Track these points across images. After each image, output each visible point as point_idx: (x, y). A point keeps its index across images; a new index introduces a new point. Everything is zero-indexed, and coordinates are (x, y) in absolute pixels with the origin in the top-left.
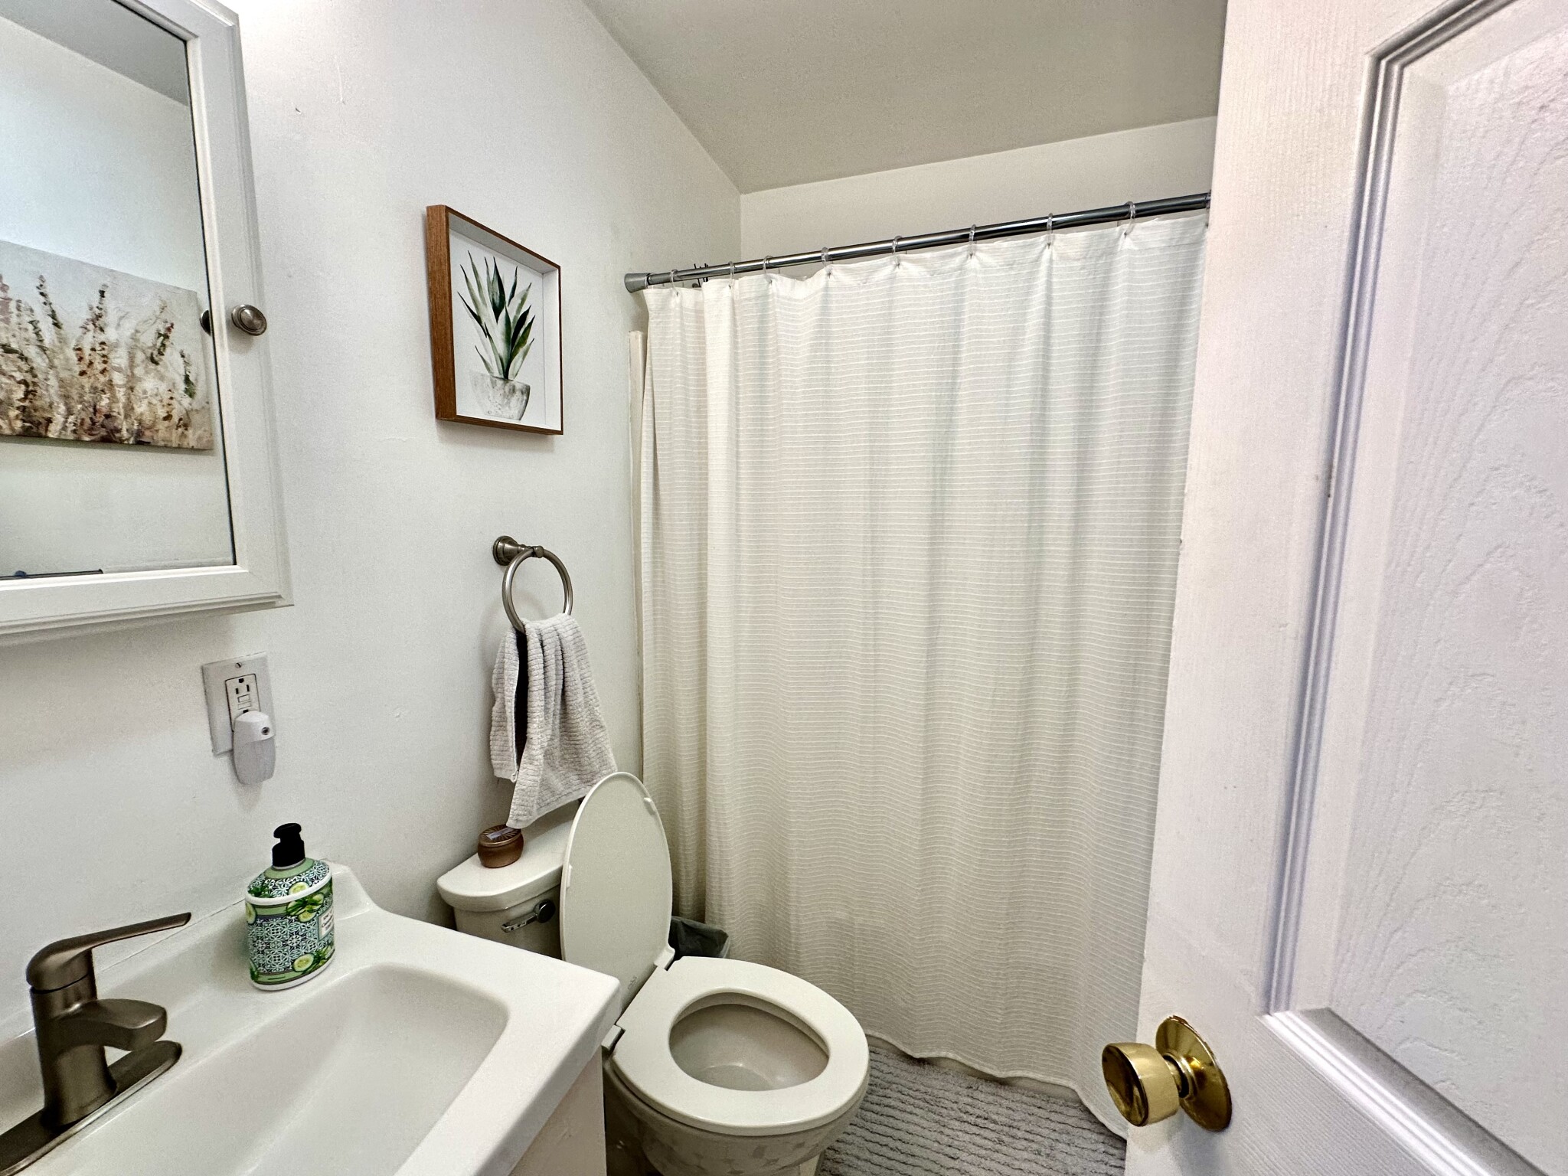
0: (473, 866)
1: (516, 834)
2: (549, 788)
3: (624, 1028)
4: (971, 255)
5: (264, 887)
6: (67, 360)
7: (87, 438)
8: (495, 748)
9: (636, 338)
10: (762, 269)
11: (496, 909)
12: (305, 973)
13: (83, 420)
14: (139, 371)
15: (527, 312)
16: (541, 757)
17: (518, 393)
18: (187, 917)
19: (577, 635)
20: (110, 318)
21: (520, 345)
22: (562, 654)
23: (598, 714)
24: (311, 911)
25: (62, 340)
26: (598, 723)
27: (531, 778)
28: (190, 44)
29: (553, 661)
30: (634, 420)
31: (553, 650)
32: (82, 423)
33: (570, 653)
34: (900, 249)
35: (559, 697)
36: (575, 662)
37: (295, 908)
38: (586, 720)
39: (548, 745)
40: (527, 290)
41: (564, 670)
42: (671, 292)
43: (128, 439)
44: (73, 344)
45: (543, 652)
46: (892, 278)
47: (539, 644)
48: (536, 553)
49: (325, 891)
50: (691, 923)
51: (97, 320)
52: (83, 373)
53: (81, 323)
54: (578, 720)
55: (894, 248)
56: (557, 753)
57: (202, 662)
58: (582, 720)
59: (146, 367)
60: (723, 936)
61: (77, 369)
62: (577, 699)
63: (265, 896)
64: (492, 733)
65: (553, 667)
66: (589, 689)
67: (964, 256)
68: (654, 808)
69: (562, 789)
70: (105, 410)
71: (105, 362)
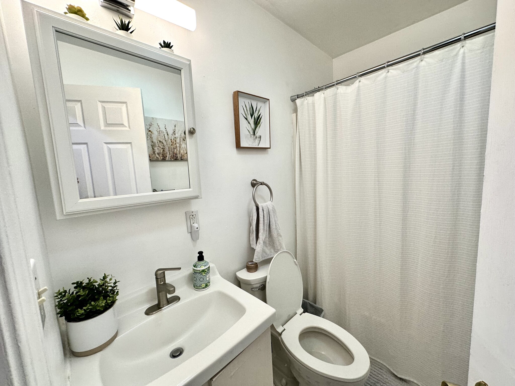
0: (245, 271)
1: (256, 264)
2: (265, 252)
3: (285, 329)
4: (422, 60)
5: (196, 265)
6: (169, 142)
7: (172, 160)
8: (251, 239)
9: (294, 115)
10: (334, 85)
11: (250, 284)
12: (204, 288)
13: (172, 155)
14: (181, 143)
15: (260, 115)
16: (262, 243)
17: (258, 138)
18: (180, 269)
19: (274, 208)
20: (176, 132)
21: (258, 124)
22: (269, 213)
23: (279, 232)
24: (205, 273)
25: (168, 138)
26: (280, 235)
27: (259, 248)
28: (181, 71)
29: (266, 215)
30: (293, 142)
31: (266, 212)
32: (172, 156)
33: (271, 213)
34: (388, 66)
35: (268, 226)
36: (273, 216)
37: (202, 271)
38: (276, 233)
39: (265, 240)
40: (260, 108)
41: (269, 218)
42: (304, 99)
43: (179, 159)
44: (170, 139)
45: (263, 212)
46: (386, 77)
47: (262, 210)
48: (262, 184)
49: (208, 269)
50: (312, 303)
51: (174, 133)
52: (172, 145)
53: (172, 134)
54: (274, 233)
55: (386, 66)
56: (267, 242)
57: (186, 211)
58: (275, 233)
59: (183, 142)
60: (322, 311)
61: (171, 144)
62: (273, 227)
63: (196, 267)
64: (250, 235)
65: (266, 217)
66: (277, 224)
67: (419, 61)
68: (297, 263)
69: (269, 253)
70: (175, 153)
71: (176, 142)
